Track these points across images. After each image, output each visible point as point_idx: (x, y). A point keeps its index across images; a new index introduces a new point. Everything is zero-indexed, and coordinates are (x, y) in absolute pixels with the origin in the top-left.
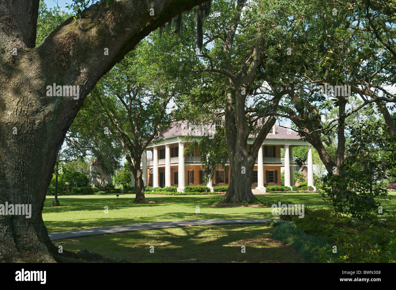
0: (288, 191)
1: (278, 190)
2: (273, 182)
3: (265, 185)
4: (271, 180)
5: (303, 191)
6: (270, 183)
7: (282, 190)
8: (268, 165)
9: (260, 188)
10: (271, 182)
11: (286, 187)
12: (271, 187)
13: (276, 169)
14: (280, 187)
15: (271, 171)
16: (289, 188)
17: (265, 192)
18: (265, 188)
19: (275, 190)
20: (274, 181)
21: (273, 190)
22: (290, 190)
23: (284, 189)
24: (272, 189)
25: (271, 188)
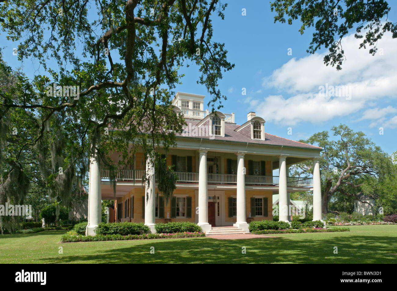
0: (285, 228)
1: (269, 228)
2: (261, 214)
3: (248, 220)
4: (259, 212)
5: (307, 228)
6: (257, 216)
7: (276, 228)
8: (254, 188)
9: (240, 225)
10: (259, 215)
11: (282, 223)
12: (257, 223)
13: (267, 196)
14: (272, 223)
15: (259, 199)
16: (287, 224)
17: (248, 231)
18: (248, 225)
19: (263, 229)
20: (263, 212)
21: (262, 228)
22: (288, 227)
23: (279, 225)
24: (259, 227)
25: (257, 225)
